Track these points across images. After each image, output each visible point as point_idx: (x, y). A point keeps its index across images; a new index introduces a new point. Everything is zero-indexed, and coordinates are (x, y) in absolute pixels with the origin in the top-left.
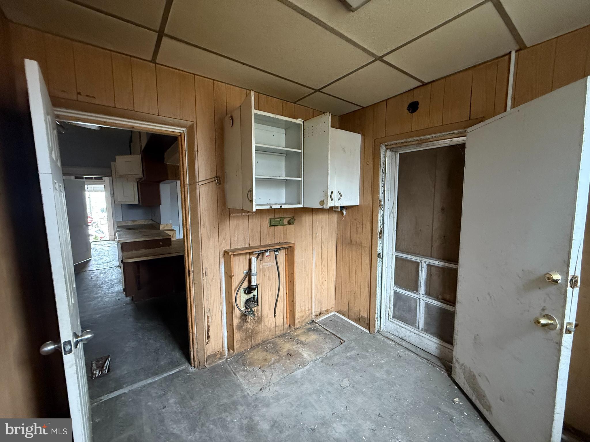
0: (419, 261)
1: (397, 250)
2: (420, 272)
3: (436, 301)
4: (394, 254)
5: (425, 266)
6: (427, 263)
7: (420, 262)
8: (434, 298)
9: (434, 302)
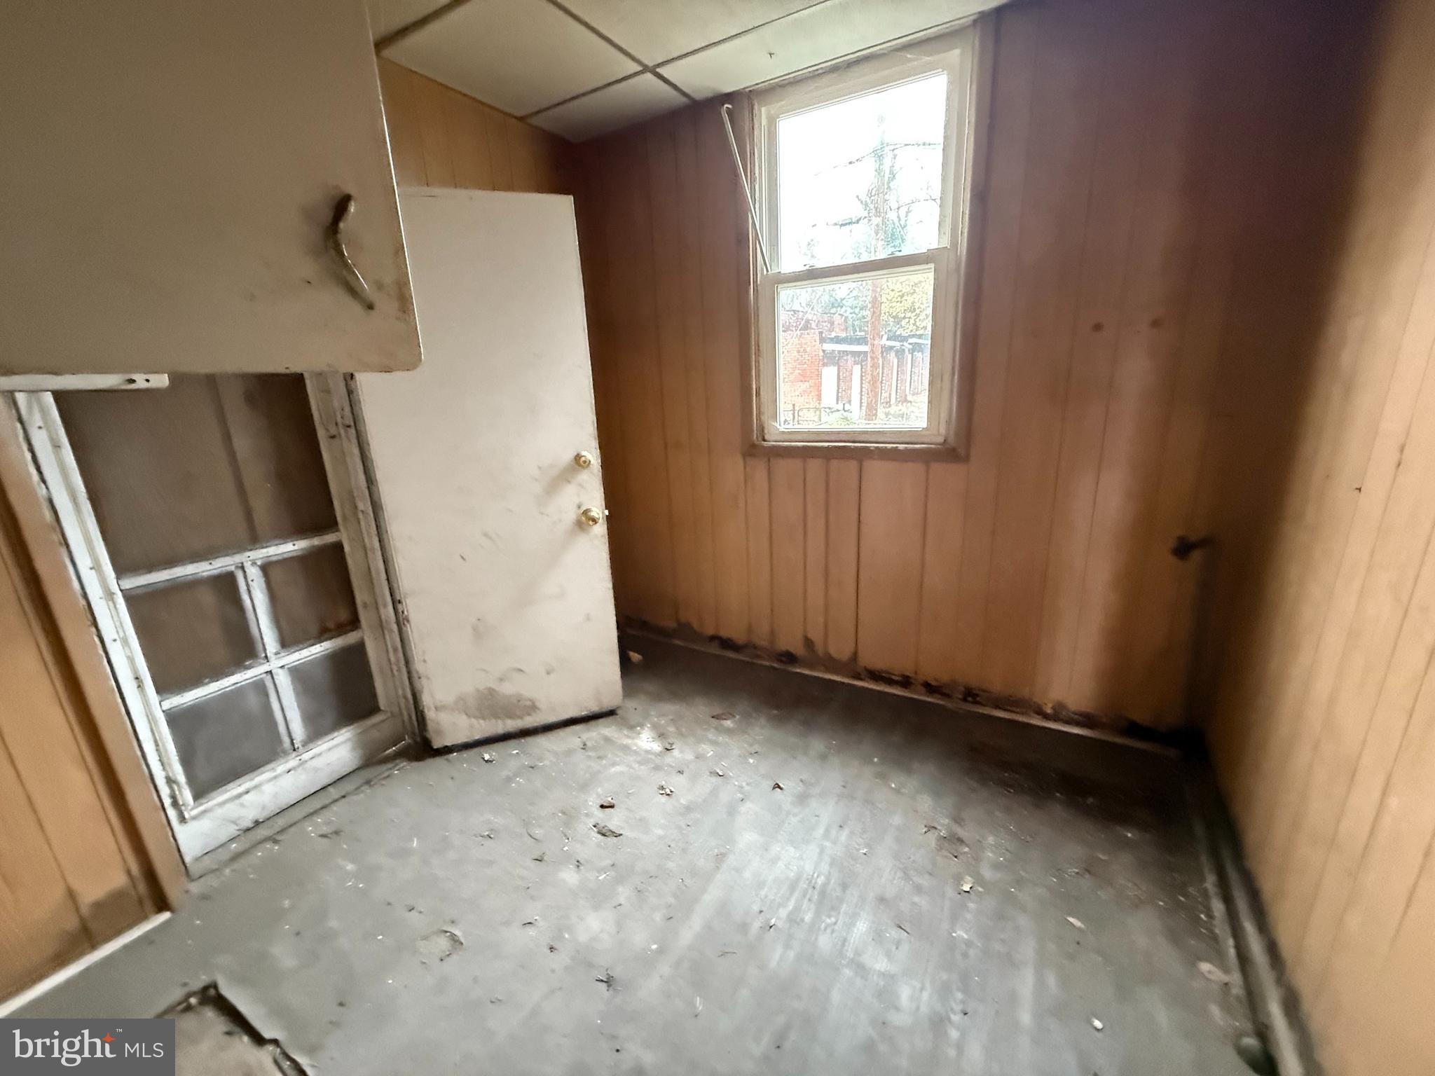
0: (233, 568)
1: (121, 569)
2: (245, 597)
3: (318, 646)
4: (115, 589)
5: (254, 573)
6: (259, 563)
7: (237, 567)
8: (312, 641)
9: (314, 651)
